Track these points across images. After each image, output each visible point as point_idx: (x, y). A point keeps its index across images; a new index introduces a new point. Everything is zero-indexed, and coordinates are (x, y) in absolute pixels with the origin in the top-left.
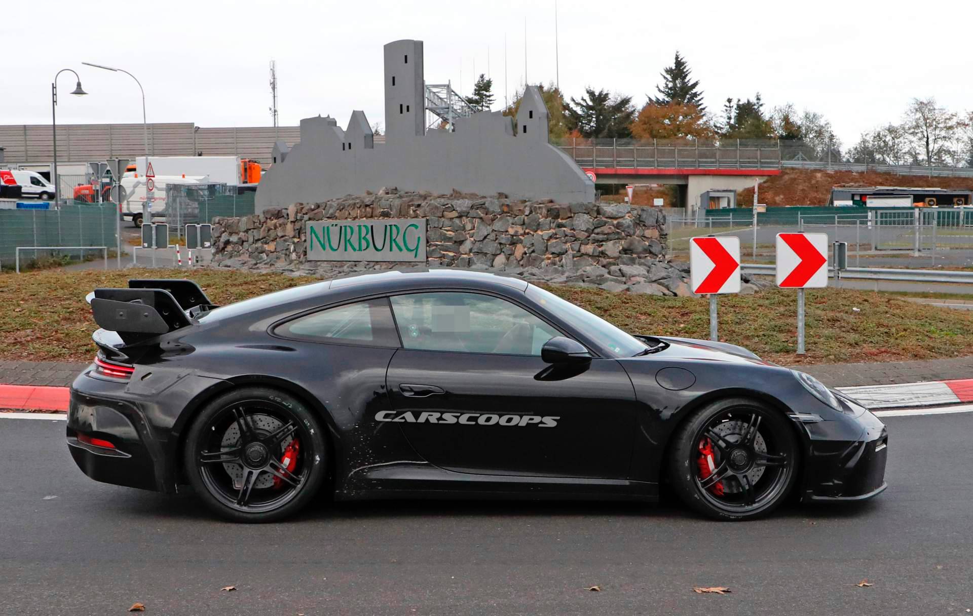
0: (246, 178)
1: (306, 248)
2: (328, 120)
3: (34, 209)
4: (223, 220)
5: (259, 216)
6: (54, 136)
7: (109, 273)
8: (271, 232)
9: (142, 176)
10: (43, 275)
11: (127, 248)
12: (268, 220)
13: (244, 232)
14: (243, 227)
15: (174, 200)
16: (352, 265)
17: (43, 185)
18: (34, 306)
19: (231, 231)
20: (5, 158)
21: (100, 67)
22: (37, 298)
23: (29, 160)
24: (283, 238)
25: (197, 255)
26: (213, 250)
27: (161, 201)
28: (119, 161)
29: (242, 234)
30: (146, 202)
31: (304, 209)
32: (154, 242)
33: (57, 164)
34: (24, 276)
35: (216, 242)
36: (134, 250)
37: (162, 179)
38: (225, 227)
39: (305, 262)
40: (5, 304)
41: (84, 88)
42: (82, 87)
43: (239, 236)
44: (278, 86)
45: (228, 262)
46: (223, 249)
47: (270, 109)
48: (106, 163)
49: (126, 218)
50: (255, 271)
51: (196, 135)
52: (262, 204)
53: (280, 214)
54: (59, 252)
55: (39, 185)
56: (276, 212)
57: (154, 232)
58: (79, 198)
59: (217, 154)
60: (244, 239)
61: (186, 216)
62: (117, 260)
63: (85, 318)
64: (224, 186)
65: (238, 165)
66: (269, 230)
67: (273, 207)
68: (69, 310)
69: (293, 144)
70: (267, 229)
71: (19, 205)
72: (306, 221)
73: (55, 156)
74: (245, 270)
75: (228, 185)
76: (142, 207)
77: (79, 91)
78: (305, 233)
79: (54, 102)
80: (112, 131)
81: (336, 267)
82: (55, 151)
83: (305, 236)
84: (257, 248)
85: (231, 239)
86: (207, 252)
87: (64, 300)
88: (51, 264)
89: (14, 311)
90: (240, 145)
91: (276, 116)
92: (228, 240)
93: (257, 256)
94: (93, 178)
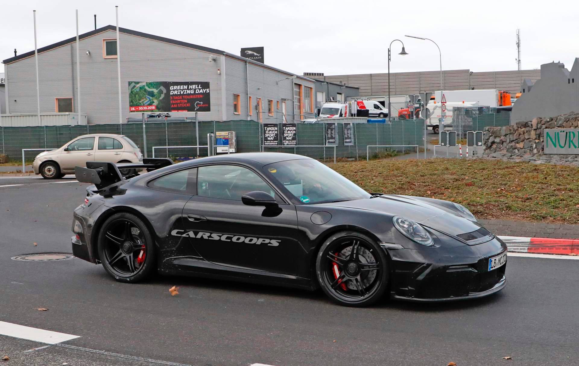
0: (501, 102)
1: (543, 146)
2: (559, 64)
3: (377, 123)
4: (491, 129)
5: (513, 126)
6: (389, 80)
7: (423, 161)
8: (521, 136)
9: (438, 103)
10: (385, 161)
11: (430, 147)
12: (519, 129)
13: (504, 136)
14: (503, 133)
15: (458, 118)
16: (574, 157)
17: (381, 109)
18: (381, 180)
19: (496, 136)
20: (360, 94)
21: (415, 38)
22: (383, 175)
23: (373, 95)
24: (529, 140)
25: (474, 150)
26: (484, 147)
27: (450, 117)
28: (426, 94)
29: (502, 138)
30: (441, 118)
31: (543, 121)
32: (448, 142)
33: (390, 96)
34: (374, 163)
35: (486, 142)
36: (434, 147)
37: (450, 104)
38: (492, 133)
39: (543, 155)
40: (365, 179)
41: (406, 51)
42: (405, 50)
43: (501, 139)
44: (521, 45)
45: (494, 155)
46: (491, 146)
47: (516, 60)
48: (419, 95)
49: (429, 128)
50: (512, 160)
51: (471, 76)
52: (514, 119)
53: (527, 125)
54: (390, 148)
55: (378, 109)
56: (524, 123)
57: (448, 136)
58: (402, 116)
59: (484, 88)
60: (504, 140)
61: (464, 126)
62: (424, 153)
63: (411, 187)
64: (488, 108)
65: (497, 95)
66: (519, 135)
67: (522, 120)
68: (401, 183)
69: (536, 81)
70: (518, 134)
71: (368, 121)
72: (543, 129)
73: (389, 92)
74: (505, 159)
75: (490, 107)
76: (438, 121)
77: (403, 52)
78: (543, 136)
79: (389, 59)
80: (421, 76)
81: (563, 158)
82: (389, 89)
83: (543, 139)
84: (512, 146)
85: (496, 140)
86: (481, 148)
87: (399, 177)
88: (386, 155)
89: (370, 182)
90: (497, 83)
91: (520, 64)
92: (494, 141)
93: (512, 151)
94: (409, 104)
